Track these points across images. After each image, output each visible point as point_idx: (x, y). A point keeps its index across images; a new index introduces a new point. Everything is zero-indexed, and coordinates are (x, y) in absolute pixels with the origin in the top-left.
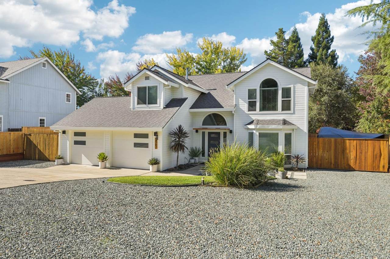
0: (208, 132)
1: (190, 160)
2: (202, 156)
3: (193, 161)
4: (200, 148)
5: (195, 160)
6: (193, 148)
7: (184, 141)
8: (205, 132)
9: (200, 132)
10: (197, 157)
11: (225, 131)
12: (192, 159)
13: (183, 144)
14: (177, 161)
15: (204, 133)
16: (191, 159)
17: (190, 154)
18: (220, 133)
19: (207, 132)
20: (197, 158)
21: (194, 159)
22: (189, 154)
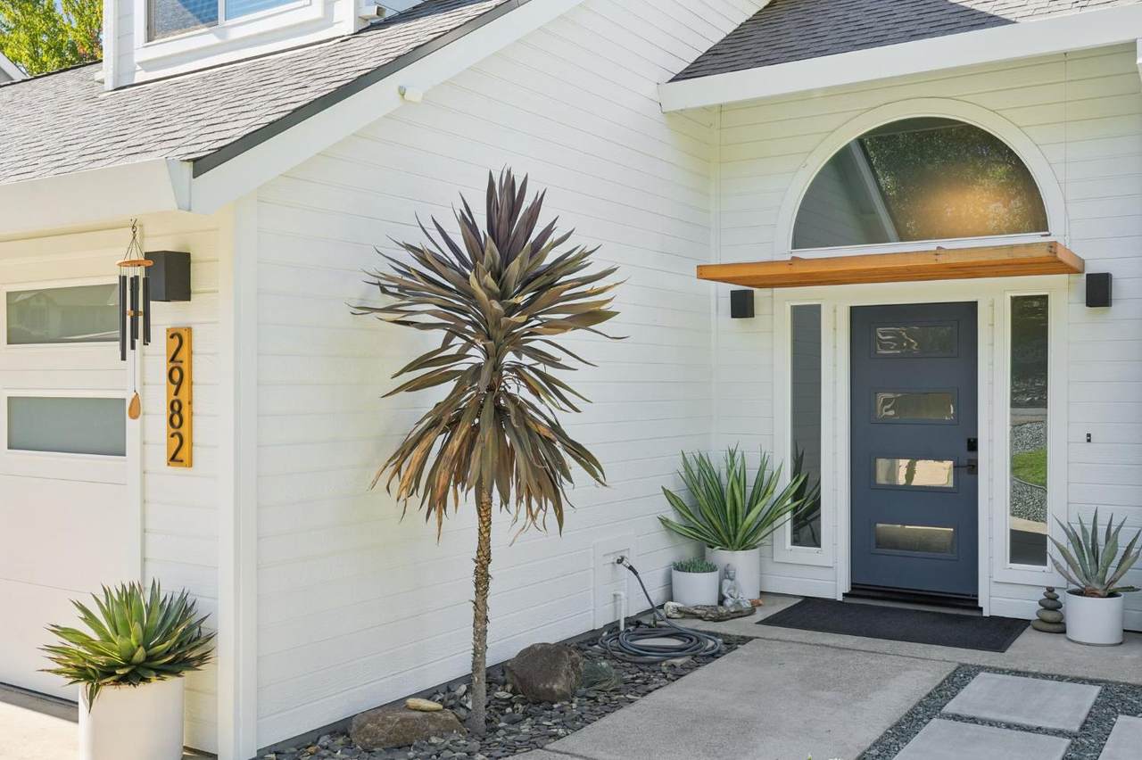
0: (854, 311)
1: (677, 575)
2: (795, 542)
3: (699, 590)
4: (774, 465)
5: (727, 574)
6: (703, 463)
7: (551, 371)
8: (816, 310)
9: (776, 306)
10: (744, 546)
11: (1029, 285)
12: (699, 564)
13: (546, 408)
14: (481, 619)
15: (806, 324)
16: (681, 567)
17: (673, 517)
18: (973, 306)
19: (836, 305)
20: (741, 561)
21: (712, 569)
22: (664, 521)
